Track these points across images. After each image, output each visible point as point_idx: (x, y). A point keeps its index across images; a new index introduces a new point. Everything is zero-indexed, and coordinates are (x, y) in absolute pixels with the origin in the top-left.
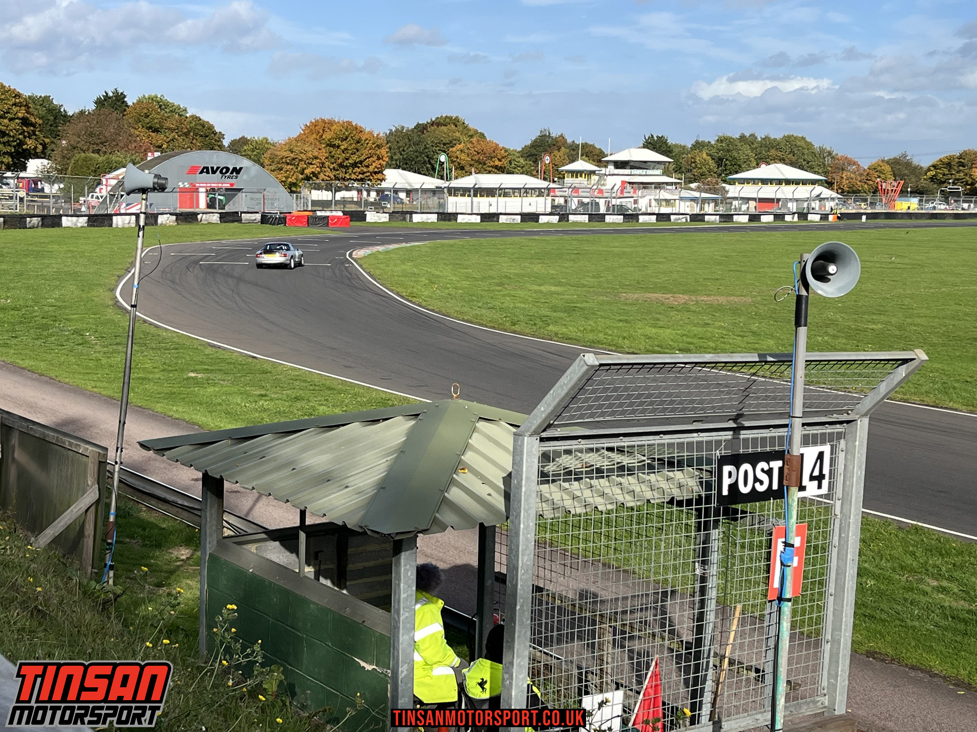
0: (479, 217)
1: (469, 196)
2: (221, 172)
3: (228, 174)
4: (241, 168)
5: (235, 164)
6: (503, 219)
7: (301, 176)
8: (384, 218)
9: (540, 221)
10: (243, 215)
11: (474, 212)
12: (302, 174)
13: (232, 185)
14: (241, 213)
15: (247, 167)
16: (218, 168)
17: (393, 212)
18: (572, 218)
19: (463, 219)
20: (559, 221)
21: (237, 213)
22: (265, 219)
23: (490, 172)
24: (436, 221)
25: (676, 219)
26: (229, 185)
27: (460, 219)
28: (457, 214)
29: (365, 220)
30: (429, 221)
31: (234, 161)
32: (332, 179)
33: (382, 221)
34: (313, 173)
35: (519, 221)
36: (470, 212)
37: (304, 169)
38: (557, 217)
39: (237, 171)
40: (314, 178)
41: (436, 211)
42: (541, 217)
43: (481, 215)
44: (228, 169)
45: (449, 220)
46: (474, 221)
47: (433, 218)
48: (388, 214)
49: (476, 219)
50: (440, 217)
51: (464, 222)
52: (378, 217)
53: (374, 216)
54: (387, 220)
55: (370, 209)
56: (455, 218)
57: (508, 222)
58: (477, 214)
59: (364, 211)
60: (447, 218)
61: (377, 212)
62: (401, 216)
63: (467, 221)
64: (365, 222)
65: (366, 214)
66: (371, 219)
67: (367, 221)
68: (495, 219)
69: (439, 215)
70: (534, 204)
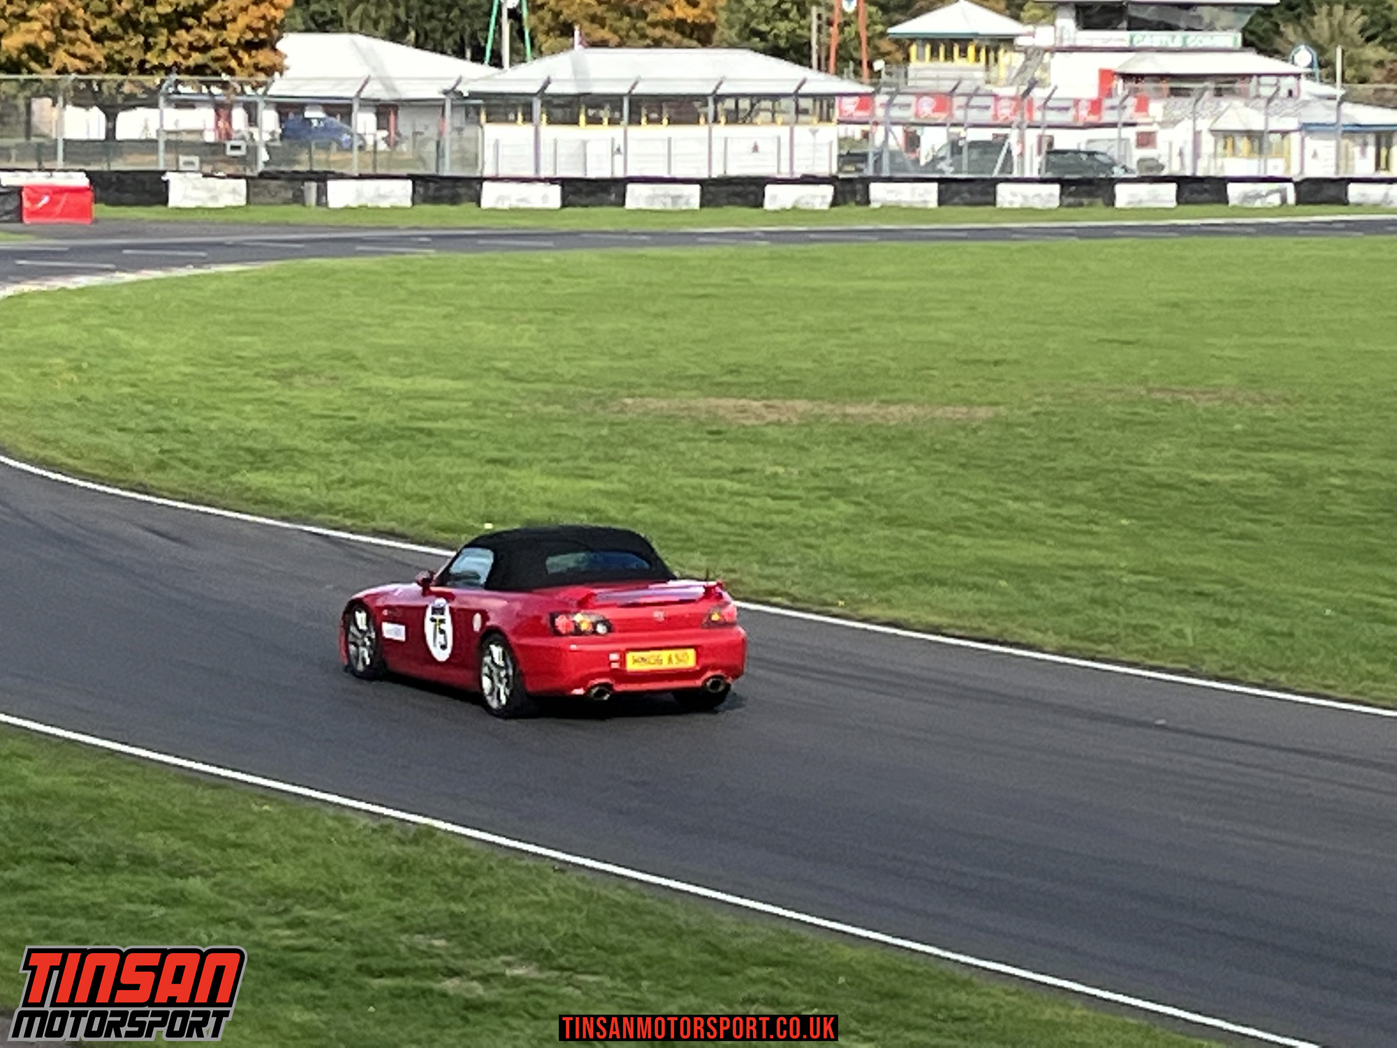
0: (556, 190)
1: (528, 118)
6: (637, 196)
8: (231, 193)
9: (769, 204)
11: (544, 174)
17: (262, 175)
18: (878, 192)
19: (501, 198)
20: (834, 203)
24: (408, 203)
25: (1246, 197)
27: (491, 195)
28: (482, 180)
29: (165, 201)
30: (385, 204)
33: (221, 204)
34: (28, 48)
35: (695, 203)
36: (530, 173)
38: (828, 191)
41: (404, 172)
42: (769, 189)
43: (564, 182)
45: (454, 200)
46: (538, 204)
47: (401, 192)
48: (243, 182)
49: (545, 198)
50: (421, 190)
51: (506, 206)
52: (209, 190)
53: (195, 188)
54: (242, 201)
55: (187, 163)
56: (472, 192)
57: (658, 207)
58: (552, 181)
59: (163, 173)
60: (445, 192)
61: (205, 176)
62: (286, 188)
63: (515, 204)
64: (160, 208)
65: (167, 183)
66: (185, 197)
67: (171, 203)
68: (613, 197)
69: (418, 182)
70: (768, 147)
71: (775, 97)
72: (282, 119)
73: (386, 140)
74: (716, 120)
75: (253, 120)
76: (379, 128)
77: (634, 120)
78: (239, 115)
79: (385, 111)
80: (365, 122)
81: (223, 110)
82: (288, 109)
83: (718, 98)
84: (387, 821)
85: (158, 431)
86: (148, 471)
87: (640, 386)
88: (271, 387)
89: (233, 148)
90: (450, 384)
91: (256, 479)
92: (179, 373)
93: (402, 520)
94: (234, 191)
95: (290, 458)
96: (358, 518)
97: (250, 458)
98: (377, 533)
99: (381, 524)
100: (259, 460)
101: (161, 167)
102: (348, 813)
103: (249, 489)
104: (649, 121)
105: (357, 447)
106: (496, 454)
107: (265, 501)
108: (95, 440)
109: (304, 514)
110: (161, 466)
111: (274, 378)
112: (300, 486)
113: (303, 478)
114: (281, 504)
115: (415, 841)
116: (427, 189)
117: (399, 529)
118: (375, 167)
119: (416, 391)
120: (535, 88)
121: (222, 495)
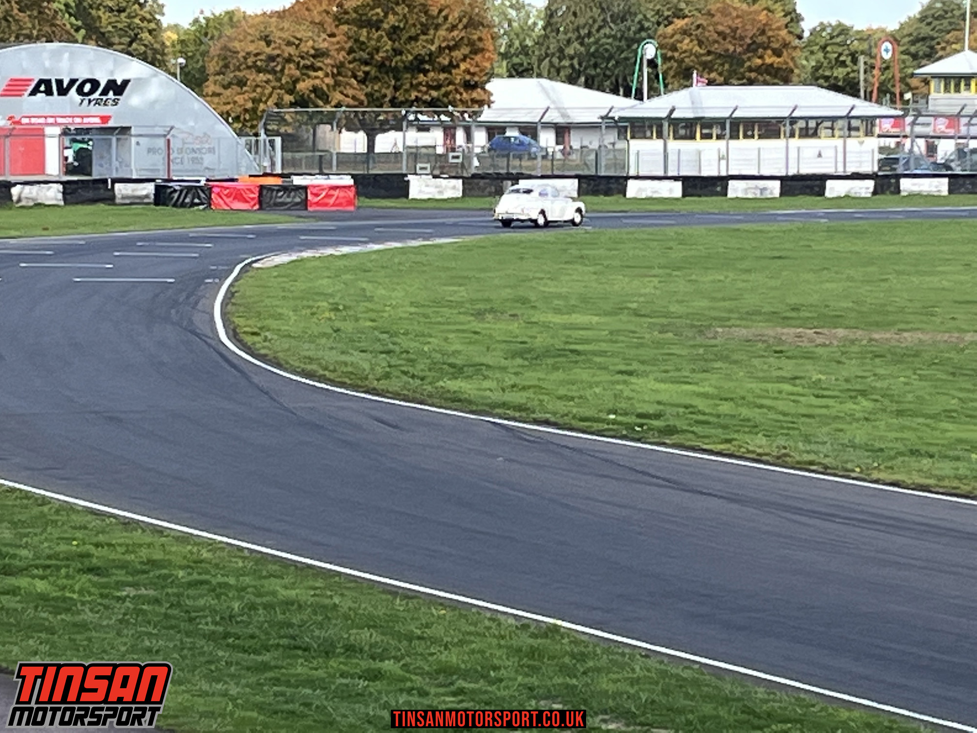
0: (679, 184)
1: (660, 136)
2: (80, 91)
3: (96, 95)
4: (126, 83)
5: (112, 73)
6: (736, 189)
7: (288, 98)
8: (453, 188)
9: (828, 194)
10: (117, 186)
11: (670, 174)
12: (291, 92)
13: (105, 119)
14: (114, 181)
15: (139, 79)
16: (73, 82)
17: (474, 176)
18: (906, 185)
19: (640, 190)
20: (875, 193)
21: (105, 181)
22: (162, 196)
23: (751, 82)
24: (576, 193)
26: (97, 120)
27: (634, 189)
28: (628, 178)
29: (406, 195)
31: (110, 65)
32: (361, 104)
33: (445, 196)
34: (315, 90)
35: (777, 193)
36: (661, 173)
37: (296, 81)
38: (870, 184)
39: (117, 88)
40: (321, 103)
41: (573, 173)
42: (829, 183)
43: (684, 179)
44: (95, 84)
45: (607, 193)
46: (666, 195)
47: (570, 187)
48: (460, 181)
49: (671, 190)
50: (584, 186)
51: (644, 197)
52: (437, 187)
53: (427, 186)
54: (459, 194)
55: (421, 169)
56: (620, 187)
57: (750, 196)
58: (675, 179)
59: (406, 175)
60: (602, 187)
61: (435, 177)
62: (491, 185)
63: (650, 194)
64: (404, 200)
65: (408, 181)
66: (420, 192)
67: (411, 197)
68: (719, 189)
69: (584, 180)
70: (828, 154)
71: (834, 119)
72: (490, 137)
73: (563, 151)
74: (792, 135)
75: (469, 138)
76: (557, 143)
77: (734, 136)
78: (460, 135)
79: (562, 131)
80: (547, 139)
81: (449, 132)
82: (494, 130)
83: (793, 120)
84: (526, 621)
85: (388, 352)
86: (378, 380)
87: (729, 319)
88: (469, 322)
89: (454, 157)
90: (595, 319)
91: (453, 385)
92: (406, 312)
93: (554, 414)
94: (454, 188)
95: (478, 369)
96: (522, 411)
97: (452, 370)
98: (536, 422)
99: (538, 415)
100: (457, 371)
101: (404, 172)
102: (499, 616)
103: (449, 391)
104: (746, 136)
105: (526, 363)
106: (623, 368)
107: (460, 400)
108: (343, 358)
109: (487, 409)
110: (387, 376)
111: (472, 315)
112: (485, 390)
113: (487, 384)
114: (470, 402)
115: (545, 635)
116: (589, 185)
117: (553, 419)
118: (552, 170)
119: (571, 324)
120: (664, 114)
121: (430, 396)
